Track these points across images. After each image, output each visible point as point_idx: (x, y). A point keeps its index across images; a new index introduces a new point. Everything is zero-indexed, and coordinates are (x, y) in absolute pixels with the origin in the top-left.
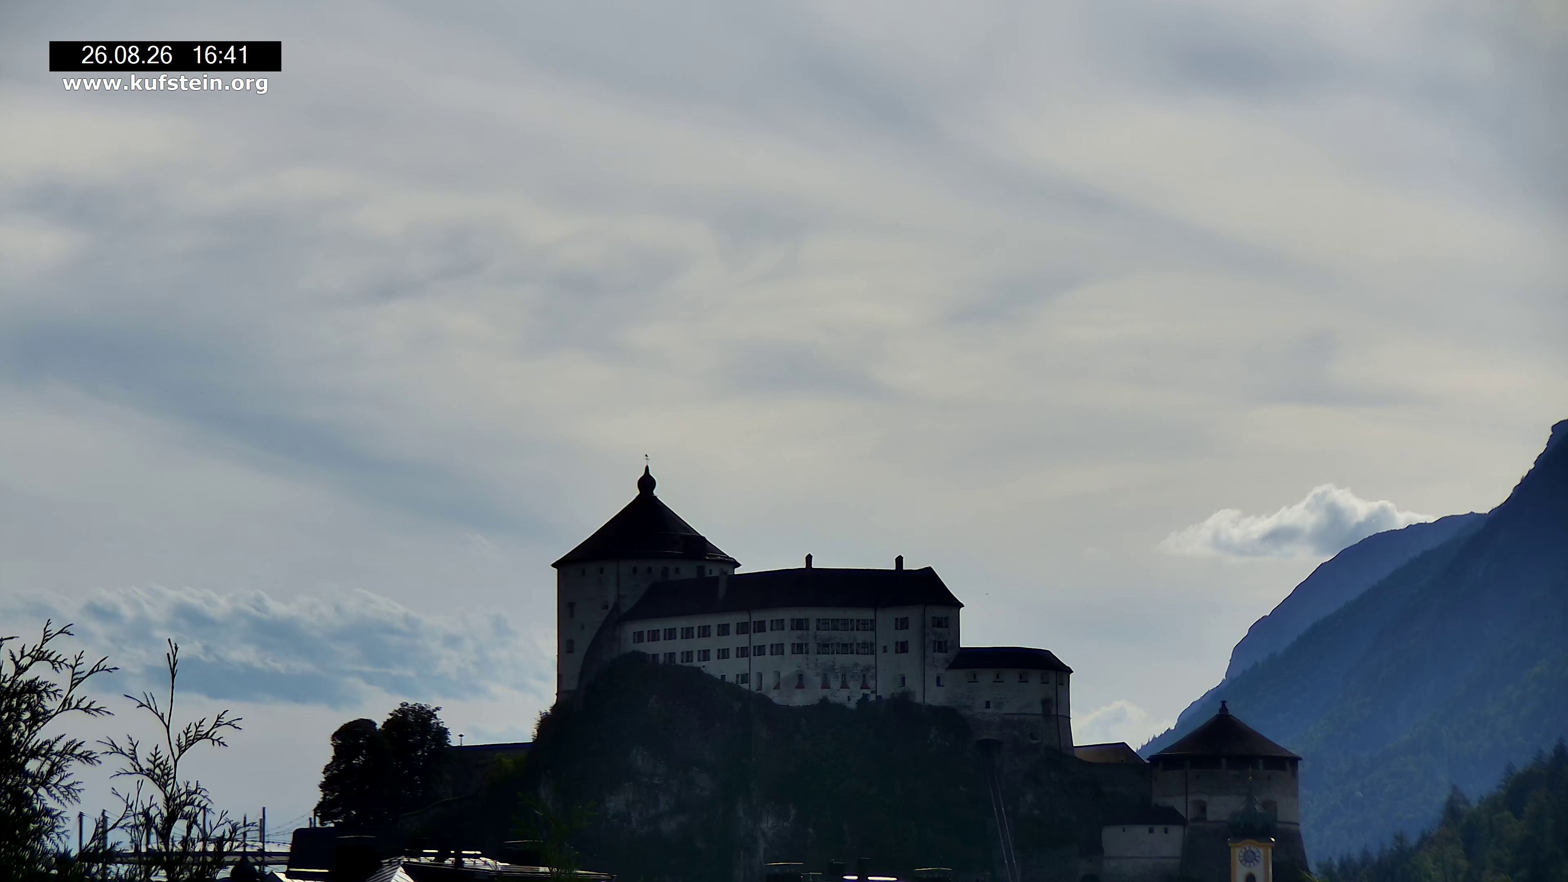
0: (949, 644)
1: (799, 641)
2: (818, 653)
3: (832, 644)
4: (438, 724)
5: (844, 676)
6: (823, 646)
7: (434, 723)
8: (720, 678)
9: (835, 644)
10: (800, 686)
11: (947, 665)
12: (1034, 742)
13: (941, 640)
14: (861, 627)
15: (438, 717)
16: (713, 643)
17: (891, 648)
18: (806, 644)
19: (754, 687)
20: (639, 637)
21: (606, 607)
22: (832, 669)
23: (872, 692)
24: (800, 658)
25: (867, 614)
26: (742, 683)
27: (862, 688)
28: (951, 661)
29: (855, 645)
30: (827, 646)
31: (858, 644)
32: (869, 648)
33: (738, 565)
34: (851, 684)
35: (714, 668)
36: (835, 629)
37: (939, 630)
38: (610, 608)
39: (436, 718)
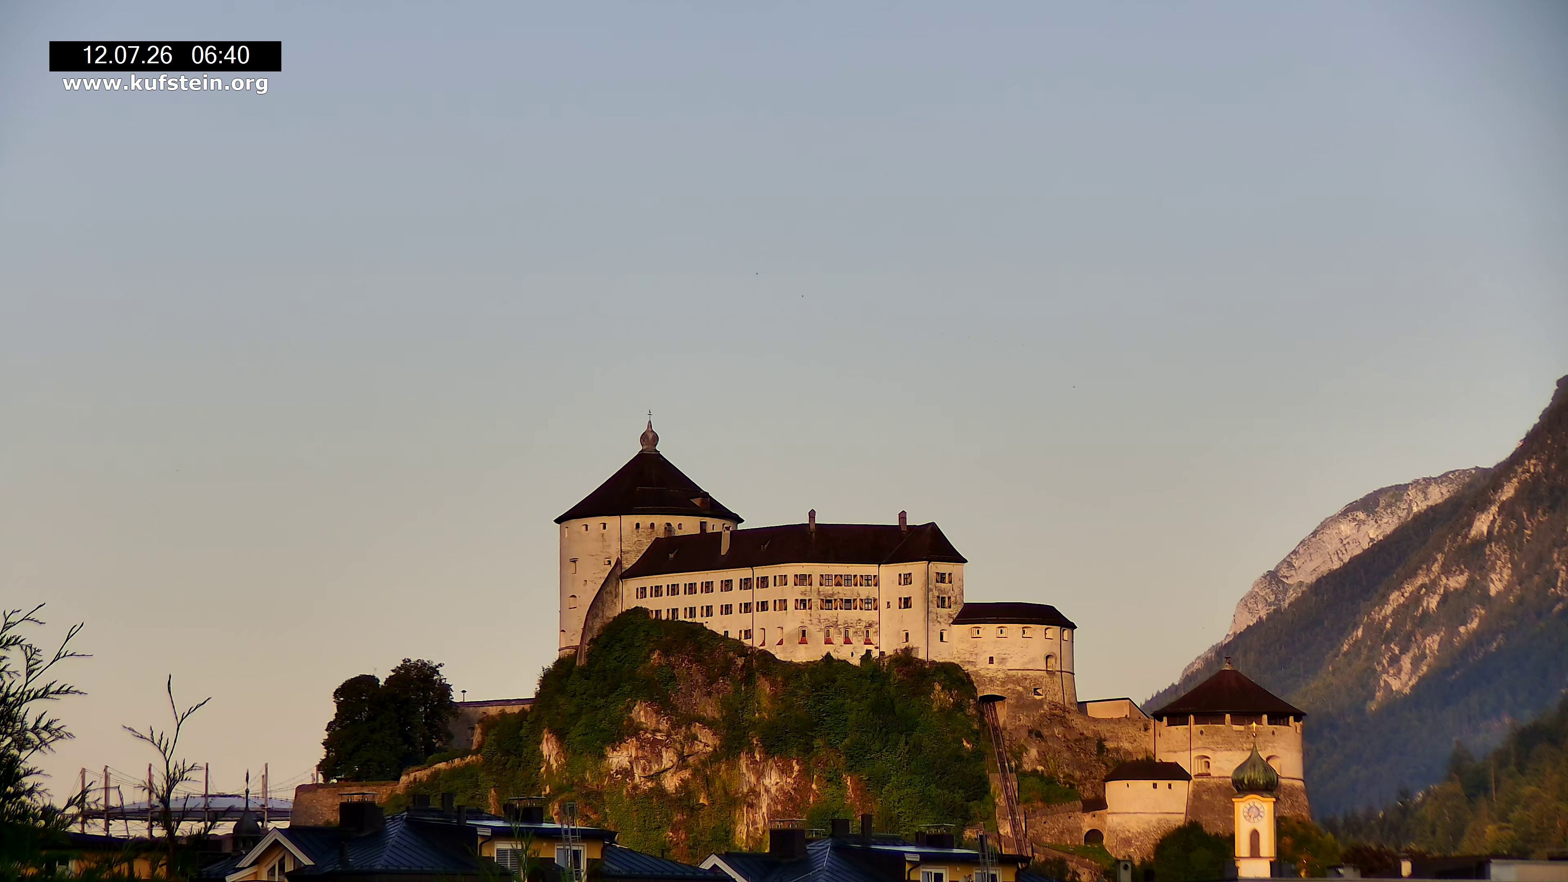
0: (952, 599)
1: (803, 598)
2: (822, 609)
3: (835, 600)
4: (441, 680)
5: (846, 632)
6: (826, 602)
7: (436, 680)
8: (723, 634)
9: (839, 600)
10: (803, 641)
11: (951, 621)
12: (1037, 697)
13: (944, 596)
14: (864, 582)
15: (440, 673)
16: (717, 599)
17: (895, 603)
18: (810, 600)
19: (757, 644)
20: (642, 593)
21: (610, 563)
22: (836, 625)
23: (876, 648)
24: (802, 614)
25: (870, 569)
26: (746, 638)
27: (865, 644)
28: (955, 617)
29: (858, 600)
30: (830, 601)
31: (861, 600)
32: (872, 603)
33: (741, 521)
34: (853, 640)
35: (716, 624)
36: (838, 584)
37: (943, 585)
38: (613, 564)
39: (438, 674)
